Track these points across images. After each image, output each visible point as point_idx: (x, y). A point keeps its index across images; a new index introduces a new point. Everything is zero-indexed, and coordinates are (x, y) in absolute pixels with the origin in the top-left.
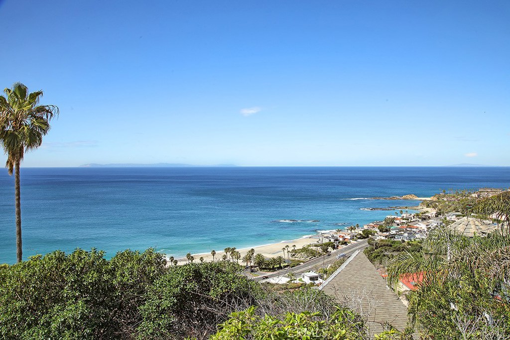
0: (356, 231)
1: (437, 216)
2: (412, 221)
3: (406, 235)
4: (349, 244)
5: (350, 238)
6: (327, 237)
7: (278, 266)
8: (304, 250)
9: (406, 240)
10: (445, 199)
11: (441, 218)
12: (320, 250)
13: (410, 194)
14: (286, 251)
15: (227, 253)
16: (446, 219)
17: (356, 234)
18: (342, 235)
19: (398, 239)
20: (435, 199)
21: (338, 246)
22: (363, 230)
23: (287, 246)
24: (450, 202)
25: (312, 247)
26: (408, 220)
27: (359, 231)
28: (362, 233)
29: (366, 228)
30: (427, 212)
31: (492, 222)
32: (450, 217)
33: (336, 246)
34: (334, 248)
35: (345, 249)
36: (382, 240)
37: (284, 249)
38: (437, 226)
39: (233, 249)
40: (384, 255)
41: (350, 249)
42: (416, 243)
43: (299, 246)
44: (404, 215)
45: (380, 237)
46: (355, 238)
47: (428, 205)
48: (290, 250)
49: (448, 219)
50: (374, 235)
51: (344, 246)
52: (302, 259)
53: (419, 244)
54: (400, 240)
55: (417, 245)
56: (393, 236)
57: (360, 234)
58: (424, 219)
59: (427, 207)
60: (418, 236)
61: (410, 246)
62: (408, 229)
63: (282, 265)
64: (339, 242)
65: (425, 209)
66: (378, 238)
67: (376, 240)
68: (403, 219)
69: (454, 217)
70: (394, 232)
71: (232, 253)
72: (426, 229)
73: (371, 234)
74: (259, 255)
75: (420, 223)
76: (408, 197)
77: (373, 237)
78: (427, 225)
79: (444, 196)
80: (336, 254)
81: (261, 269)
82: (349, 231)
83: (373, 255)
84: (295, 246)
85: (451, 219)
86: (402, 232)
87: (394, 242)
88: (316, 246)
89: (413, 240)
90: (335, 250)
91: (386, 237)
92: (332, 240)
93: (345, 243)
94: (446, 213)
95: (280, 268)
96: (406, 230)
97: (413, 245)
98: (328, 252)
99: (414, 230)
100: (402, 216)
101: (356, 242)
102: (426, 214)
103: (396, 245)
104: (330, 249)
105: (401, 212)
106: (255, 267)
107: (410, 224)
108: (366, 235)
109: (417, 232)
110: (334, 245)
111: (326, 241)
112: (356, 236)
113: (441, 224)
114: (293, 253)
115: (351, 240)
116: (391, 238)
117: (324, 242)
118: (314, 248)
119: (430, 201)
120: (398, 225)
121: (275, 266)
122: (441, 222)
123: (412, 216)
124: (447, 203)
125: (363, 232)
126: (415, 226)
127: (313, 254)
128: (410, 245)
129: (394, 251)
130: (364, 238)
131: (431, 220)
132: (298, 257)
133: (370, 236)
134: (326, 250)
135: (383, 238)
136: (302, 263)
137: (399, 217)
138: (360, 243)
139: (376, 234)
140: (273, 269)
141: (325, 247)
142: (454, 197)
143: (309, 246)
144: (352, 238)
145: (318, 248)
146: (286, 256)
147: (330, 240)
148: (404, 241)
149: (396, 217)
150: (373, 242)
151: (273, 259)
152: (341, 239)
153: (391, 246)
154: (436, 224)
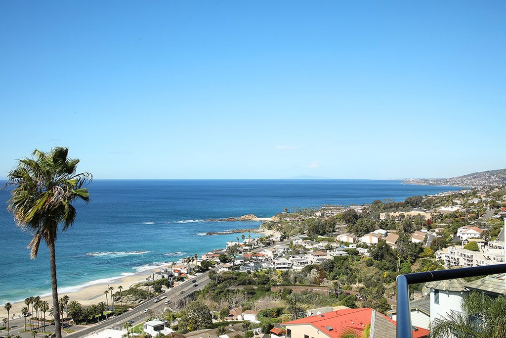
0: (195, 263)
1: (282, 240)
2: (256, 247)
3: (252, 264)
4: (186, 280)
5: (186, 272)
6: (159, 273)
7: (100, 315)
8: (133, 291)
9: (252, 271)
10: (288, 219)
11: (287, 242)
12: (151, 289)
13: (249, 214)
14: (109, 295)
15: (28, 305)
16: (292, 243)
17: (194, 266)
18: (178, 269)
19: (242, 270)
20: (277, 219)
21: (173, 284)
22: (201, 261)
23: (111, 288)
24: (293, 222)
25: (141, 287)
26: (251, 246)
27: (197, 263)
28: (200, 265)
29: (205, 259)
30: (272, 236)
31: (339, 245)
32: (297, 241)
33: (171, 283)
34: (168, 286)
35: (182, 286)
36: (225, 273)
37: (107, 292)
38: (284, 253)
39: (38, 298)
40: (228, 291)
41: (188, 286)
42: (263, 274)
43: (126, 287)
44: (247, 241)
45: (222, 269)
46: (193, 271)
47: (270, 227)
48: (114, 292)
49: (294, 243)
50: (214, 267)
51: (180, 283)
52: (129, 303)
53: (266, 275)
54: (246, 271)
55: (264, 276)
56: (237, 267)
57: (198, 267)
58: (268, 244)
59: (269, 230)
60: (264, 265)
61: (256, 278)
62: (253, 258)
63: (105, 313)
64: (174, 279)
65: (268, 233)
66: (220, 270)
67: (218, 272)
68: (246, 246)
69: (301, 240)
70: (238, 262)
71: (37, 304)
72: (272, 257)
73: (211, 266)
74: (74, 303)
75: (265, 250)
76: (247, 217)
77: (213, 269)
78: (273, 252)
79: (286, 216)
80: (172, 293)
81: (78, 322)
82: (185, 264)
83: (216, 292)
84: (121, 287)
85: (298, 243)
86: (248, 262)
87: (239, 274)
88: (147, 285)
89: (259, 270)
90: (170, 289)
91: (230, 268)
92: (166, 276)
93: (182, 279)
94: (291, 236)
95: (103, 317)
96: (251, 258)
97: (260, 276)
98: (162, 291)
99: (260, 258)
100: (244, 241)
101: (194, 277)
102: (271, 239)
103: (241, 277)
104: (164, 288)
105: (243, 237)
106: (70, 319)
107: (254, 251)
108: (205, 267)
109: (263, 261)
110: (169, 282)
111: (158, 278)
112: (194, 270)
113: (288, 249)
114: (118, 297)
115: (188, 275)
116: (235, 269)
117: (155, 279)
118: (144, 288)
119: (272, 222)
120: (241, 253)
121: (96, 316)
122: (288, 247)
123: (255, 242)
124: (290, 224)
125: (202, 263)
126: (260, 253)
127: (143, 295)
128: (257, 276)
129: (238, 285)
130: (203, 271)
131: (277, 246)
132: (125, 301)
133: (210, 268)
134: (159, 290)
135: (226, 270)
136: (130, 309)
137: (241, 244)
138: (199, 278)
139: (216, 265)
140: (95, 320)
141: (158, 286)
142: (297, 216)
143: (138, 285)
144: (189, 272)
145: (150, 287)
146: (109, 300)
147: (163, 277)
148: (249, 272)
149: (237, 243)
150: (215, 275)
151: (93, 306)
152: (176, 274)
153: (236, 279)
154: (282, 250)
